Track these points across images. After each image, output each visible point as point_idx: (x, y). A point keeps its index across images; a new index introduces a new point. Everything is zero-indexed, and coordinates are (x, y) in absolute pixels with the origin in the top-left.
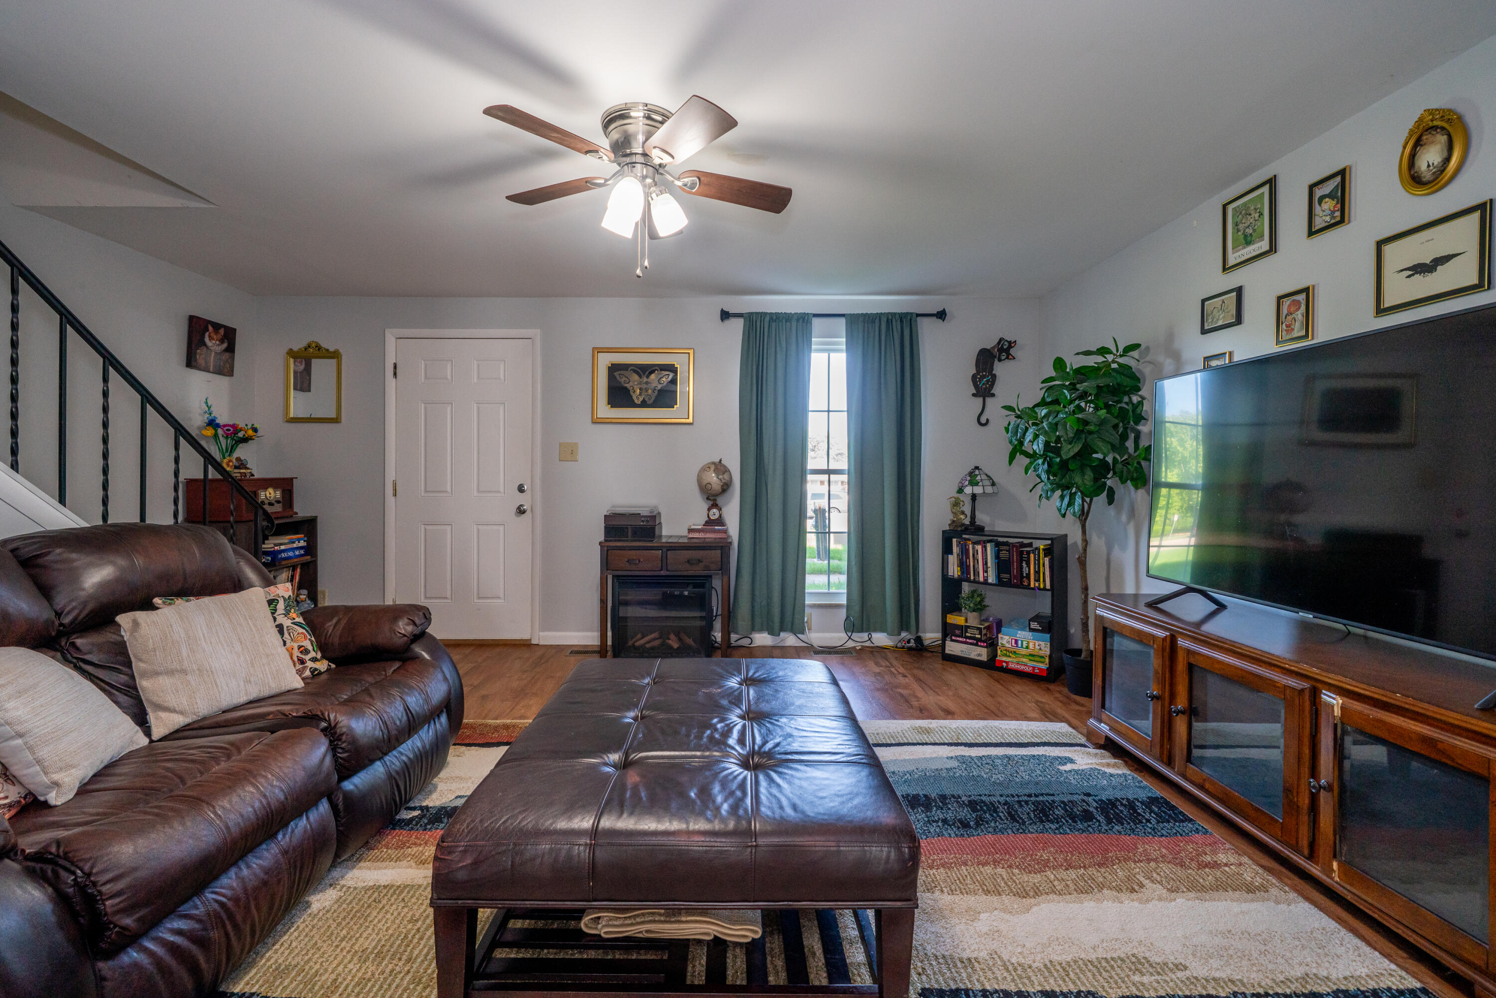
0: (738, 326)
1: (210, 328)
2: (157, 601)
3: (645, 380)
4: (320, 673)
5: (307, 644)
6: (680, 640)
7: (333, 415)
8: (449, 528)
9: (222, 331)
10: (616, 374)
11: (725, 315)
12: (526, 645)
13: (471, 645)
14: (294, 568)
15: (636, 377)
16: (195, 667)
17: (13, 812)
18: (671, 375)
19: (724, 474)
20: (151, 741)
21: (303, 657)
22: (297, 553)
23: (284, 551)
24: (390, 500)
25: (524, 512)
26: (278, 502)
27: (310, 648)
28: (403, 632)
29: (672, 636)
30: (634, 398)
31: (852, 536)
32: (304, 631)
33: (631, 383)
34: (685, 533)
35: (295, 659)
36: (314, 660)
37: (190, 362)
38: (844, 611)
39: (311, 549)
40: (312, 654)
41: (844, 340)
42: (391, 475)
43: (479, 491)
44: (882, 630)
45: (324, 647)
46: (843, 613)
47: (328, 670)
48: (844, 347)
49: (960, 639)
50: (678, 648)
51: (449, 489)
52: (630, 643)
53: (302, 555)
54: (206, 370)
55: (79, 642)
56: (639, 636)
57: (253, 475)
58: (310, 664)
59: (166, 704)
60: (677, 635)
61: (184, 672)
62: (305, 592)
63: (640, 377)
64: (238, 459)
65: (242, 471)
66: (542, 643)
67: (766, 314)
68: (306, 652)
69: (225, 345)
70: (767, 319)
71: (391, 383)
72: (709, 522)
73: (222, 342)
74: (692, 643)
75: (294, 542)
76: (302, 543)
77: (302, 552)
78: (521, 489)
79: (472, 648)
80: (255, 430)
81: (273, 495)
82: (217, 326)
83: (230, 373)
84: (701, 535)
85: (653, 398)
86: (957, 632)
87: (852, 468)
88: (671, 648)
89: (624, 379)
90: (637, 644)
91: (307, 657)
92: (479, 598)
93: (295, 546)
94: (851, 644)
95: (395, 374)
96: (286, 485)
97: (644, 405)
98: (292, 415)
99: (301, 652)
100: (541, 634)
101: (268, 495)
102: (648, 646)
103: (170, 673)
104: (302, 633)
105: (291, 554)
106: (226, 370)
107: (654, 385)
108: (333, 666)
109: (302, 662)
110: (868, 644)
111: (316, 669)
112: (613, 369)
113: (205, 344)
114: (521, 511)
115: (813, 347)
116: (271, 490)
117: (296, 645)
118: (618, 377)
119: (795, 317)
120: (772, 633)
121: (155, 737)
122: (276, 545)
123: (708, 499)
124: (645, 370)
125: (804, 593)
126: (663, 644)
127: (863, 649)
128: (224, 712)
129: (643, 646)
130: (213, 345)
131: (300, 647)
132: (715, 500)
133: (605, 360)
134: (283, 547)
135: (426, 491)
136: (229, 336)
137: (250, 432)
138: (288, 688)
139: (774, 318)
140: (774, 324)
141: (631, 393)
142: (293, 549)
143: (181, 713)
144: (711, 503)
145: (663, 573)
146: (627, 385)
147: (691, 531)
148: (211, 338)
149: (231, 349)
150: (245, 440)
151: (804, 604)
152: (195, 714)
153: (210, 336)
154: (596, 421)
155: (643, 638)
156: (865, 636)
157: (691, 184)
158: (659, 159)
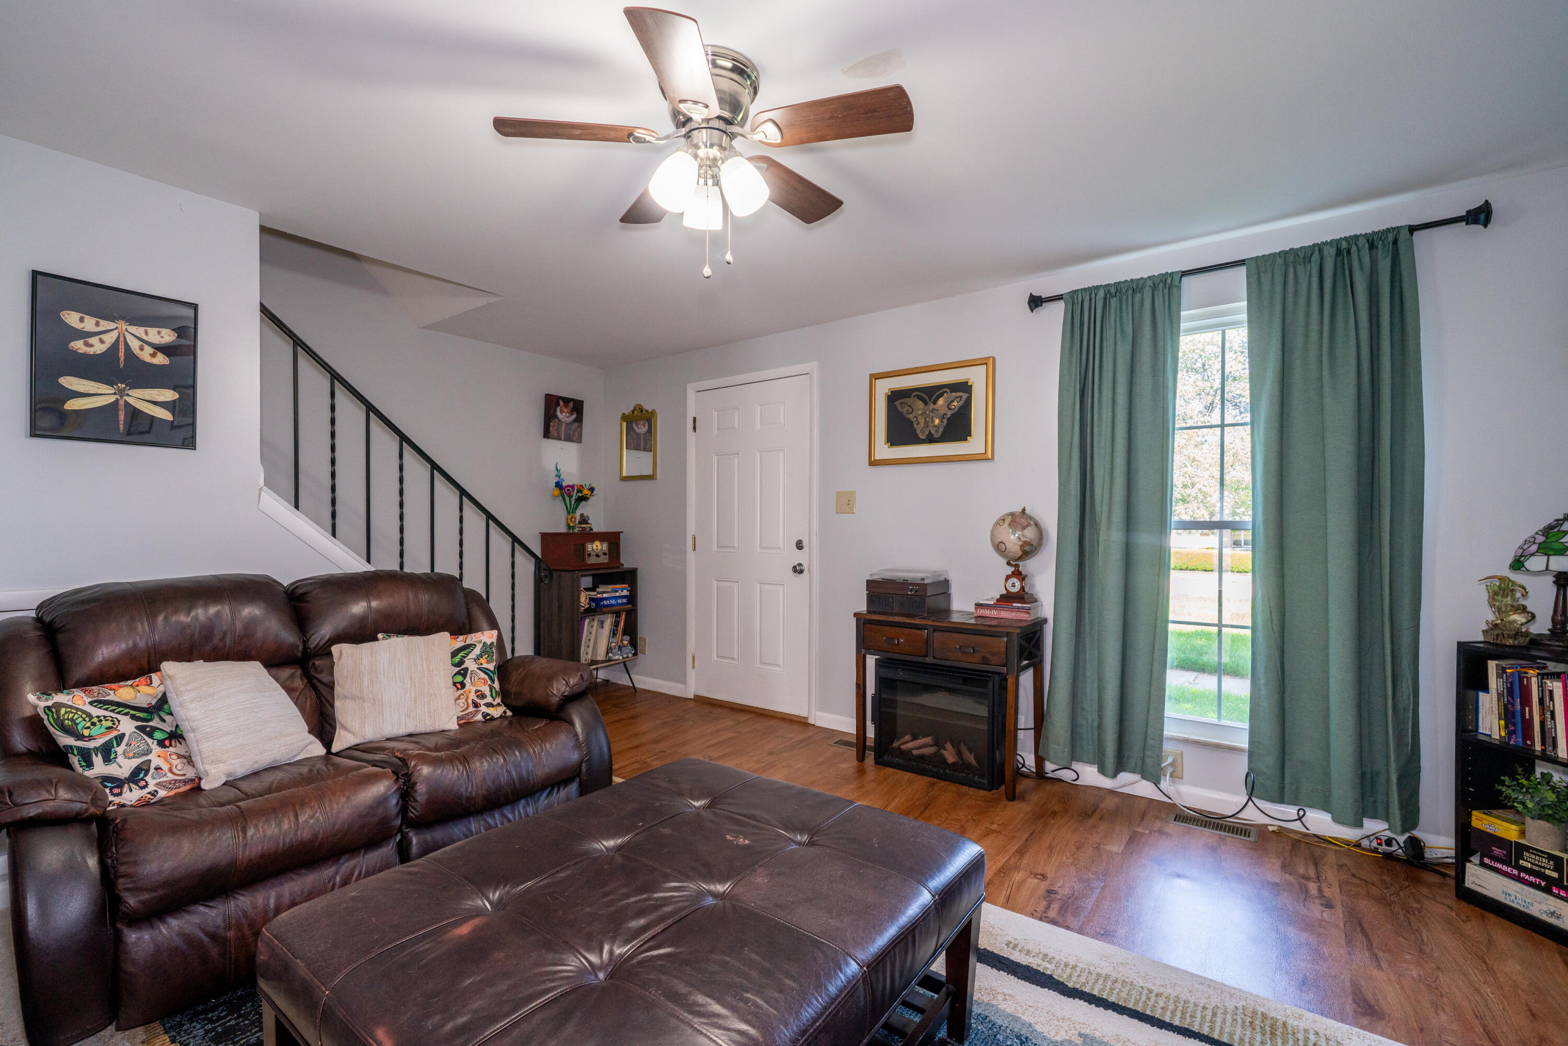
0: (1056, 314)
1: (561, 403)
2: (380, 636)
3: (932, 406)
4: (493, 719)
5: (486, 689)
6: (959, 753)
7: (649, 472)
8: (736, 585)
9: (571, 404)
10: (897, 403)
11: (1035, 302)
12: (802, 723)
13: (754, 712)
14: (618, 614)
15: (920, 404)
16: (371, 696)
17: (188, 787)
18: (965, 396)
19: (1024, 528)
20: (329, 752)
21: (478, 701)
22: (620, 601)
23: (606, 599)
24: (691, 555)
25: (801, 572)
26: (605, 554)
27: (488, 693)
28: (555, 692)
29: (949, 746)
30: (918, 431)
31: (1260, 634)
32: (486, 677)
33: (914, 414)
34: (972, 609)
35: (470, 702)
36: (489, 705)
37: (547, 434)
38: (1245, 759)
39: (632, 599)
40: (489, 699)
41: (1244, 304)
42: (691, 529)
43: (761, 548)
44: (1325, 807)
45: (505, 694)
46: (1242, 765)
47: (501, 717)
48: (1244, 316)
49: (1505, 868)
50: (954, 764)
51: (736, 545)
52: (895, 745)
53: (623, 604)
54: (559, 438)
55: (317, 663)
56: (908, 737)
57: (592, 529)
58: (484, 709)
59: (345, 724)
60: (956, 746)
61: (362, 699)
62: (627, 638)
63: (926, 403)
64: (582, 515)
65: (583, 526)
66: (818, 724)
67: (1097, 288)
68: (483, 696)
69: (574, 416)
70: (1101, 294)
71: (691, 436)
72: (1007, 599)
73: (571, 414)
74: (974, 762)
75: (617, 591)
76: (625, 593)
77: (625, 601)
78: (799, 545)
79: (752, 716)
80: (592, 489)
81: (600, 547)
82: (567, 401)
83: (579, 440)
84: (994, 613)
85: (941, 430)
86: (1497, 851)
87: (1260, 518)
88: (944, 761)
89: (907, 408)
90: (903, 747)
91: (482, 702)
92: (761, 663)
93: (617, 594)
94: (1252, 815)
95: (694, 428)
96: (613, 539)
97: (931, 440)
98: (624, 474)
99: (477, 696)
100: (818, 713)
101: (595, 547)
102: (914, 752)
103: (354, 698)
104: (483, 679)
105: (613, 602)
106: (574, 435)
107: (942, 412)
108: (509, 713)
109: (476, 705)
110: (1297, 826)
111: (488, 714)
112: (894, 397)
113: (557, 417)
114: (798, 570)
115: (1183, 326)
116: (597, 543)
117: (473, 689)
118: (899, 408)
119: (1150, 283)
120: (1102, 771)
121: (334, 750)
122: (599, 593)
123: (1008, 564)
124: (930, 394)
125: (1163, 717)
126: (935, 754)
127: (1281, 833)
128: (388, 739)
129: (910, 751)
130: (564, 416)
131: (477, 691)
132: (1017, 566)
133: (884, 387)
134: (605, 595)
135: (718, 547)
136: (577, 407)
137: (586, 492)
138: (442, 728)
139: (1113, 290)
140: (1114, 302)
141: (915, 426)
142: (616, 598)
143: (354, 734)
144: (1013, 569)
145: (928, 660)
146: (910, 416)
147: (978, 606)
148: (562, 412)
149: (579, 419)
150: (582, 499)
151: (1162, 735)
152: (362, 736)
153: (561, 410)
154: (873, 463)
155: (912, 741)
156: (1292, 811)
157: (771, 133)
158: (698, 114)
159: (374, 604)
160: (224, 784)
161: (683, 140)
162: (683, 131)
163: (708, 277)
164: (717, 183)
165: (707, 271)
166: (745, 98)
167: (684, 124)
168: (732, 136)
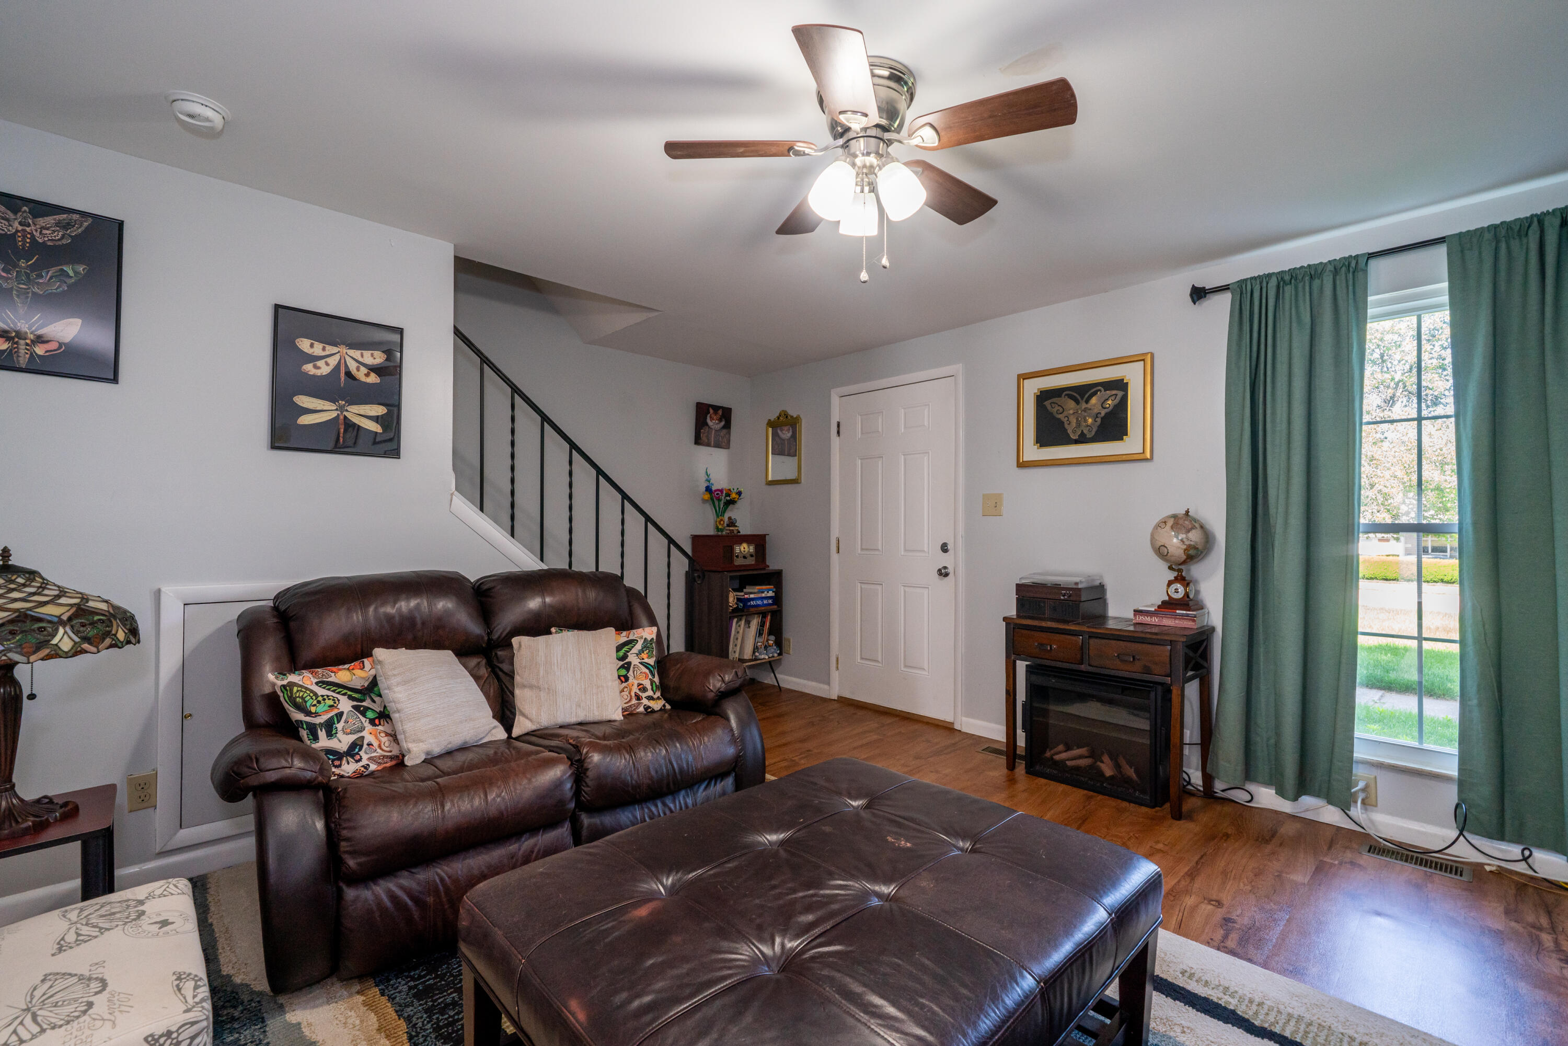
0: (1222, 304)
1: (711, 411)
2: (553, 630)
3: (1084, 405)
4: (653, 711)
5: (647, 684)
6: (1118, 766)
7: (791, 475)
8: (879, 587)
9: (720, 412)
10: (1047, 403)
11: (1198, 294)
12: (947, 728)
13: (897, 716)
14: (764, 615)
15: (1072, 404)
16: (546, 686)
17: (393, 763)
18: (1120, 394)
19: (1188, 531)
20: (510, 737)
21: (640, 694)
22: (765, 602)
23: (753, 599)
24: (835, 557)
25: (947, 575)
26: (752, 556)
27: (649, 687)
28: (711, 688)
29: (1106, 758)
30: (1070, 431)
31: (1471, 649)
32: (647, 671)
33: (1065, 413)
34: (1130, 615)
35: (633, 694)
36: (650, 698)
37: (698, 441)
38: (1454, 789)
39: (777, 599)
40: (650, 693)
41: (1446, 285)
42: (835, 532)
43: (905, 550)
44: (1557, 847)
45: (665, 689)
46: (1451, 795)
47: (661, 710)
48: (1446, 299)
50: (1112, 777)
51: (880, 548)
52: (1048, 754)
53: (769, 605)
54: (708, 445)
55: (499, 653)
56: (1061, 747)
57: (739, 532)
58: (645, 702)
59: (523, 711)
60: (1114, 758)
61: (539, 688)
62: (772, 638)
63: (1077, 402)
64: (730, 518)
65: (731, 528)
66: (964, 730)
67: (1269, 276)
68: (644, 690)
69: (723, 423)
70: (1273, 282)
71: (835, 441)
72: (1169, 605)
73: (720, 420)
74: (1134, 776)
75: (763, 592)
76: (771, 594)
77: (770, 601)
78: (944, 548)
80: (739, 493)
81: (747, 549)
82: (716, 408)
83: (727, 446)
84: (1155, 620)
85: (1095, 429)
87: (1468, 520)
88: (1101, 774)
89: (1057, 408)
90: (1057, 757)
91: (644, 695)
92: (906, 666)
93: (763, 595)
94: (1464, 851)
95: (838, 432)
96: (759, 542)
97: (1082, 439)
98: (770, 478)
99: (640, 689)
100: (964, 719)
101: (742, 549)
102: (1069, 763)
103: (531, 687)
104: (645, 673)
105: (759, 602)
106: (723, 443)
107: (1096, 411)
108: (668, 707)
109: (638, 698)
110: (1521, 868)
111: (649, 707)
112: (1044, 397)
113: (707, 424)
114: (943, 573)
115: (1371, 311)
116: (745, 545)
117: (636, 682)
118: (1049, 407)
119: (1331, 268)
120: (1281, 792)
121: (514, 734)
122: (746, 594)
123: (1170, 568)
124: (1082, 393)
125: (1352, 738)
126: (1092, 767)
127: (1501, 874)
128: (561, 727)
129: (1063, 762)
130: (713, 423)
131: (639, 685)
132: (1180, 571)
133: (1032, 388)
134: (752, 596)
135: (862, 549)
136: (726, 415)
137: (734, 495)
138: (608, 718)
139: (1287, 278)
140: (1288, 290)
141: (1066, 426)
142: (762, 598)
143: (531, 720)
144: (1176, 574)
145: (1083, 667)
146: (1060, 416)
147: (1137, 612)
148: (712, 419)
149: (728, 426)
150: (732, 502)
151: (1351, 758)
152: (538, 723)
153: (711, 417)
154: (1022, 465)
155: (1066, 751)
156: (1515, 851)
157: (928, 137)
158: (856, 124)
159: (548, 600)
160: (423, 762)
161: (840, 150)
162: (841, 141)
163: (865, 282)
164: (873, 190)
165: (864, 276)
166: (902, 105)
167: (842, 135)
168: (889, 143)
